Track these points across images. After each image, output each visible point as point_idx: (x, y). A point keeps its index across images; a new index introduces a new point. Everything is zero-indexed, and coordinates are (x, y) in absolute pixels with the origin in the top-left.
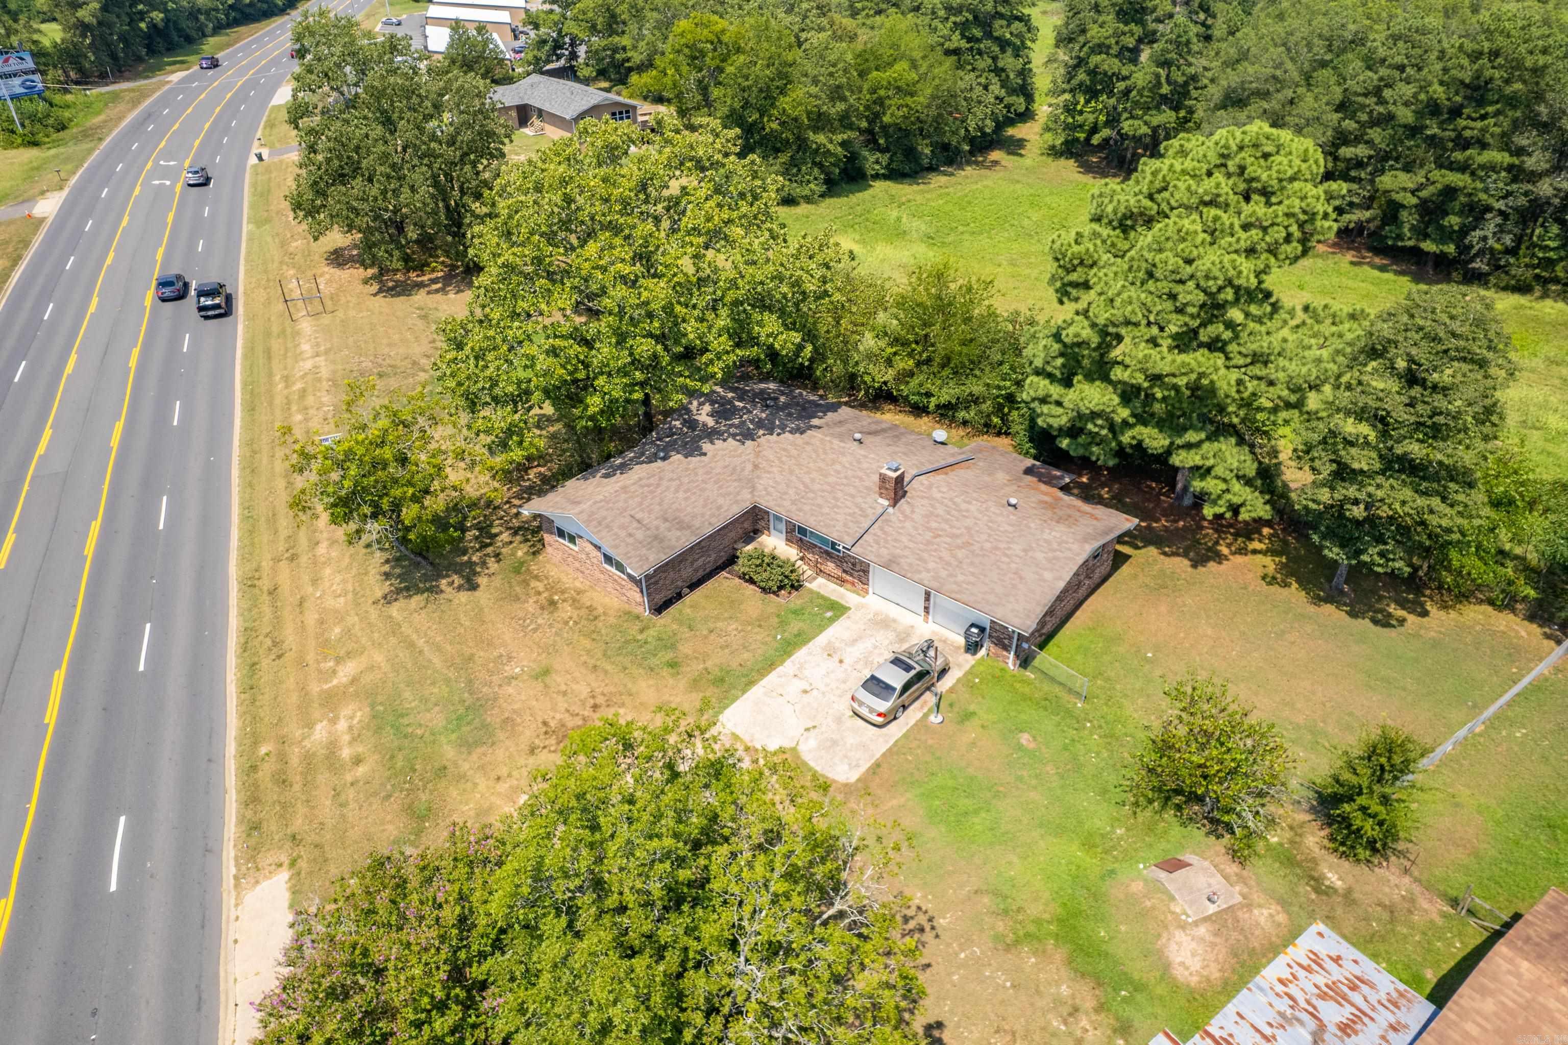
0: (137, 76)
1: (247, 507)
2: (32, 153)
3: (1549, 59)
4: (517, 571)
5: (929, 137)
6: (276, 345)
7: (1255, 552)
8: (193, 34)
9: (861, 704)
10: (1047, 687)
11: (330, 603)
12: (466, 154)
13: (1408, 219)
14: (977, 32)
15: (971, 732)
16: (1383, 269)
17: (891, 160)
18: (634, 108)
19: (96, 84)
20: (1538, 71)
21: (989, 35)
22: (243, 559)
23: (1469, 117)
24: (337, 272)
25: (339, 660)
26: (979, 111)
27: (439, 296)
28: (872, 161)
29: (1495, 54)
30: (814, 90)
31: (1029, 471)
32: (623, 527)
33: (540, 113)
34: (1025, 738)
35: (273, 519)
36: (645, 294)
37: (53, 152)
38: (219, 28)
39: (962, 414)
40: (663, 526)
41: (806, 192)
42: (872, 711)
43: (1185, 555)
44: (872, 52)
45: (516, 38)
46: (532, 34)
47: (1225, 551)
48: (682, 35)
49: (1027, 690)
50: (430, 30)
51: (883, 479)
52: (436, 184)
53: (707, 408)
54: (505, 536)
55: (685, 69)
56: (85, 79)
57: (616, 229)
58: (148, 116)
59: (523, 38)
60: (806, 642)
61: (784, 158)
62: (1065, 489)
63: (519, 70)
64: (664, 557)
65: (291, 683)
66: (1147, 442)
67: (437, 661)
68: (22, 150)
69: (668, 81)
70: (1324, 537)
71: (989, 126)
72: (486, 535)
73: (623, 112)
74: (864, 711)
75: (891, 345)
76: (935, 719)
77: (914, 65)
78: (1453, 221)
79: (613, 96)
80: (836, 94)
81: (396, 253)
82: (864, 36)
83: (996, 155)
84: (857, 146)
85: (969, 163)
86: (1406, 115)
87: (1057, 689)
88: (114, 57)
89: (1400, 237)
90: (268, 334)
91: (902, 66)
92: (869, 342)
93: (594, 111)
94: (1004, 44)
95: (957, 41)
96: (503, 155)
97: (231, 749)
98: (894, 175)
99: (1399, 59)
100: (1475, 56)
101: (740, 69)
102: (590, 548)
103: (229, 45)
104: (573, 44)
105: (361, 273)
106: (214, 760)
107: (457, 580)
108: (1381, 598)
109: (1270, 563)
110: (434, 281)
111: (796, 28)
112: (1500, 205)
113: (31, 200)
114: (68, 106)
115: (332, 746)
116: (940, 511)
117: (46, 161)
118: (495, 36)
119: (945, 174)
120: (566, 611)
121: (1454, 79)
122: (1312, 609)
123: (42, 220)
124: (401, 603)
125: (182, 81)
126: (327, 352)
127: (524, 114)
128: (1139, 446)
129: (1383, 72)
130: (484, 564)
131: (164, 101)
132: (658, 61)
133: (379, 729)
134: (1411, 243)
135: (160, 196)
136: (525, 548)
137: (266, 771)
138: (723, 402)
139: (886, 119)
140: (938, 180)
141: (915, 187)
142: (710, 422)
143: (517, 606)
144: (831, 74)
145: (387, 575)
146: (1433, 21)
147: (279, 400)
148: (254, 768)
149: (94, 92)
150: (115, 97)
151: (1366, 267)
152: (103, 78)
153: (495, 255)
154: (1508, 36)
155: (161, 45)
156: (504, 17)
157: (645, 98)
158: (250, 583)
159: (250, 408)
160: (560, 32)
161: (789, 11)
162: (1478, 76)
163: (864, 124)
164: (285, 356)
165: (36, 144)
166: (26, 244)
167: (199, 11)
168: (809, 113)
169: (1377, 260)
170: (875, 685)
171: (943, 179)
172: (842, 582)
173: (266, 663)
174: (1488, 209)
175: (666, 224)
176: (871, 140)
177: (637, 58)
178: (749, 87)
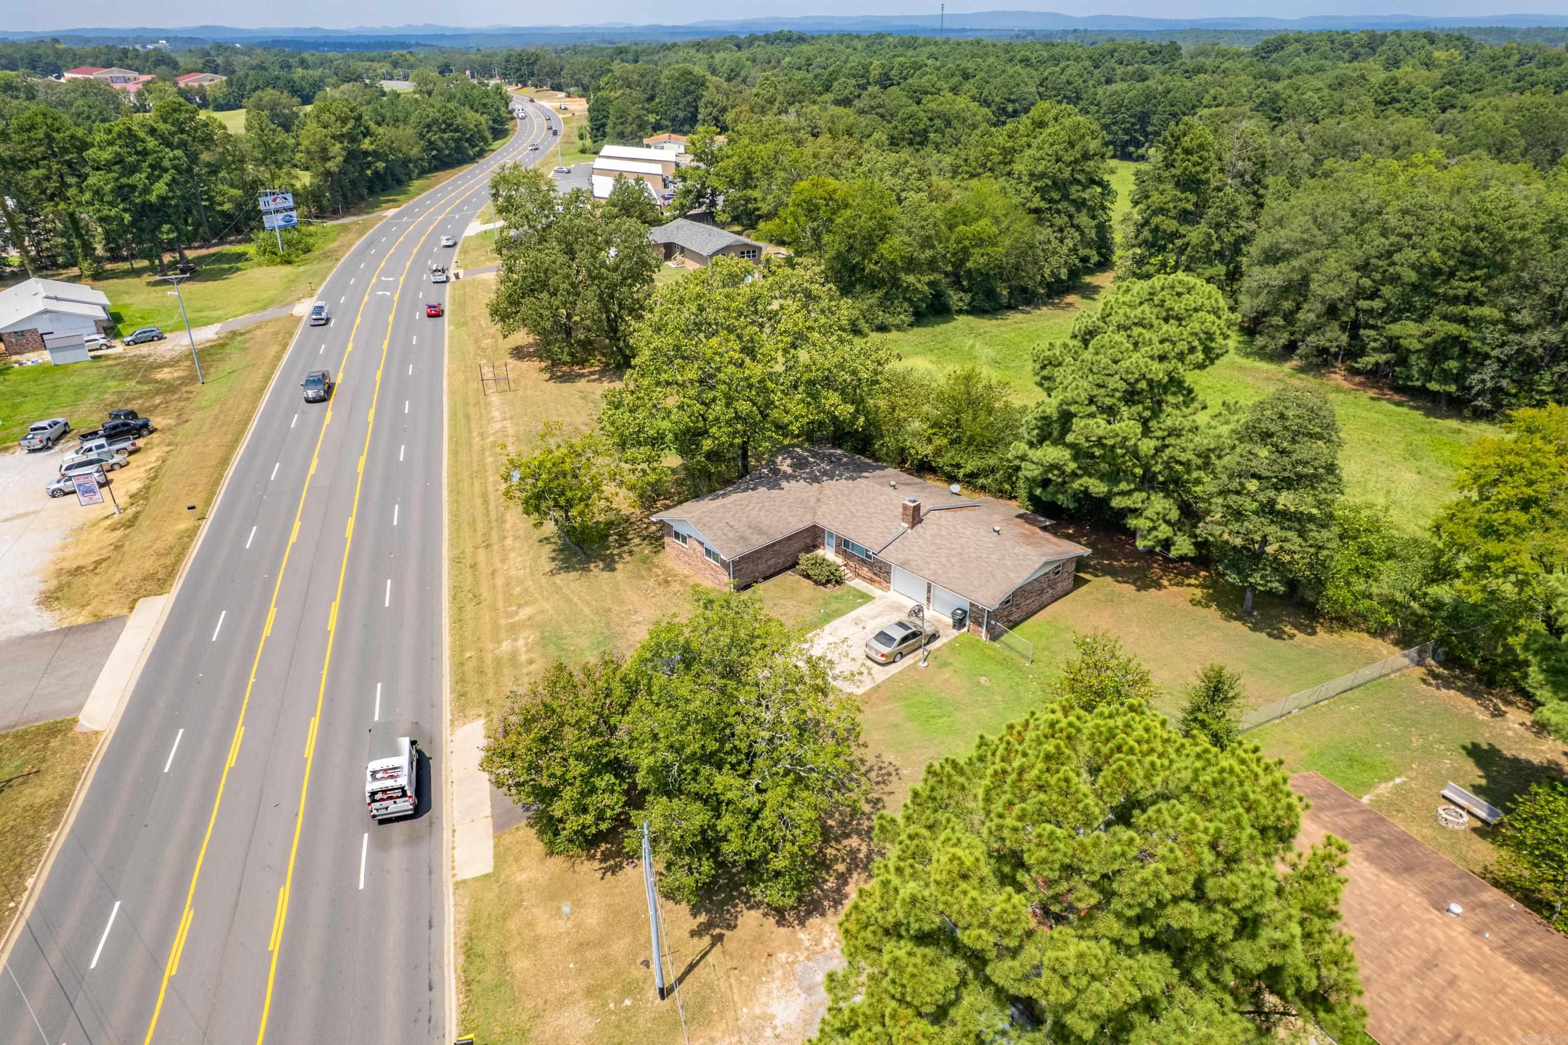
0: (359, 212)
1: (455, 517)
2: (288, 269)
3: (1527, 234)
4: (644, 561)
5: (1008, 280)
6: (472, 410)
7: (1189, 585)
8: (403, 177)
9: (871, 648)
10: (1007, 653)
11: (513, 573)
12: (625, 279)
13: (1418, 363)
14: (1056, 195)
15: (947, 673)
16: (1399, 404)
17: (973, 299)
18: (760, 249)
19: (330, 219)
20: (1518, 243)
21: (1065, 197)
22: (452, 546)
23: (1462, 280)
24: (519, 363)
25: (519, 606)
26: (1054, 260)
27: (596, 384)
28: (956, 298)
29: (1479, 229)
30: (907, 239)
31: (1020, 516)
32: (720, 529)
33: (683, 250)
34: (983, 680)
35: (473, 522)
36: (747, 372)
37: (302, 268)
38: (423, 173)
39: (981, 481)
40: (748, 532)
41: (897, 321)
42: (877, 652)
43: (1134, 583)
44: (961, 210)
45: (666, 186)
46: (680, 185)
47: (1165, 582)
48: (801, 192)
49: (992, 653)
50: (596, 179)
51: (905, 507)
52: (601, 299)
53: (789, 461)
54: (637, 541)
55: (802, 219)
56: (322, 214)
57: (730, 329)
58: (370, 243)
59: (672, 187)
60: (840, 616)
61: (879, 293)
62: (1045, 529)
63: (667, 214)
64: (746, 550)
65: (487, 619)
66: (1092, 489)
67: (587, 610)
68: (280, 267)
69: (787, 227)
70: (1226, 568)
71: (1064, 274)
72: (623, 539)
73: (752, 252)
74: (873, 654)
75: (932, 427)
76: (922, 665)
77: (996, 221)
78: (1453, 365)
79: (743, 239)
80: (926, 242)
81: (566, 350)
82: (957, 195)
83: (1071, 298)
84: (943, 287)
85: (1045, 304)
86: (1411, 276)
87: (1013, 655)
88: (345, 196)
89: (1409, 378)
90: (466, 403)
91: (984, 222)
92: (916, 425)
93: (724, 251)
94: (1080, 204)
95: (1037, 202)
96: (652, 280)
97: (446, 653)
98: (975, 310)
99: (1405, 229)
100: (1464, 229)
101: (847, 221)
102: (696, 544)
103: (430, 187)
104: (713, 194)
105: (537, 364)
106: (436, 659)
107: (601, 565)
108: (1281, 621)
109: (1198, 593)
110: (592, 373)
111: (898, 189)
112: (1495, 353)
113: (291, 304)
114: (311, 235)
115: (513, 656)
116: (944, 533)
117: (298, 276)
118: (650, 186)
119: (1023, 312)
120: (676, 587)
121: (1448, 247)
122: (1223, 623)
123: (300, 318)
124: (563, 575)
125: (396, 216)
126: (511, 418)
127: (670, 250)
128: (1086, 492)
129: (1394, 239)
130: (621, 557)
131: (382, 231)
132: (781, 212)
133: (545, 646)
134: (1419, 383)
135: (383, 304)
136: (650, 548)
137: (470, 666)
138: (800, 458)
139: (969, 265)
140: (1015, 317)
141: (994, 322)
142: (789, 471)
143: (642, 582)
144: (922, 227)
145: (553, 559)
147: (476, 448)
148: (462, 664)
149: (329, 224)
150: (345, 228)
151: (1384, 402)
152: (335, 214)
153: (649, 343)
154: (1490, 214)
155: (378, 188)
156: (657, 169)
157: (771, 241)
158: (457, 560)
159: (455, 453)
160: (703, 184)
161: (895, 174)
162: (1467, 245)
163: (949, 268)
164: (480, 418)
165: (289, 262)
166: (291, 335)
167: (410, 161)
168: (902, 258)
169: (1396, 397)
170: (883, 637)
171: (1019, 316)
172: (872, 581)
173: (469, 607)
174: (1487, 356)
175: (767, 330)
176: (956, 281)
177: (765, 208)
178: (855, 235)
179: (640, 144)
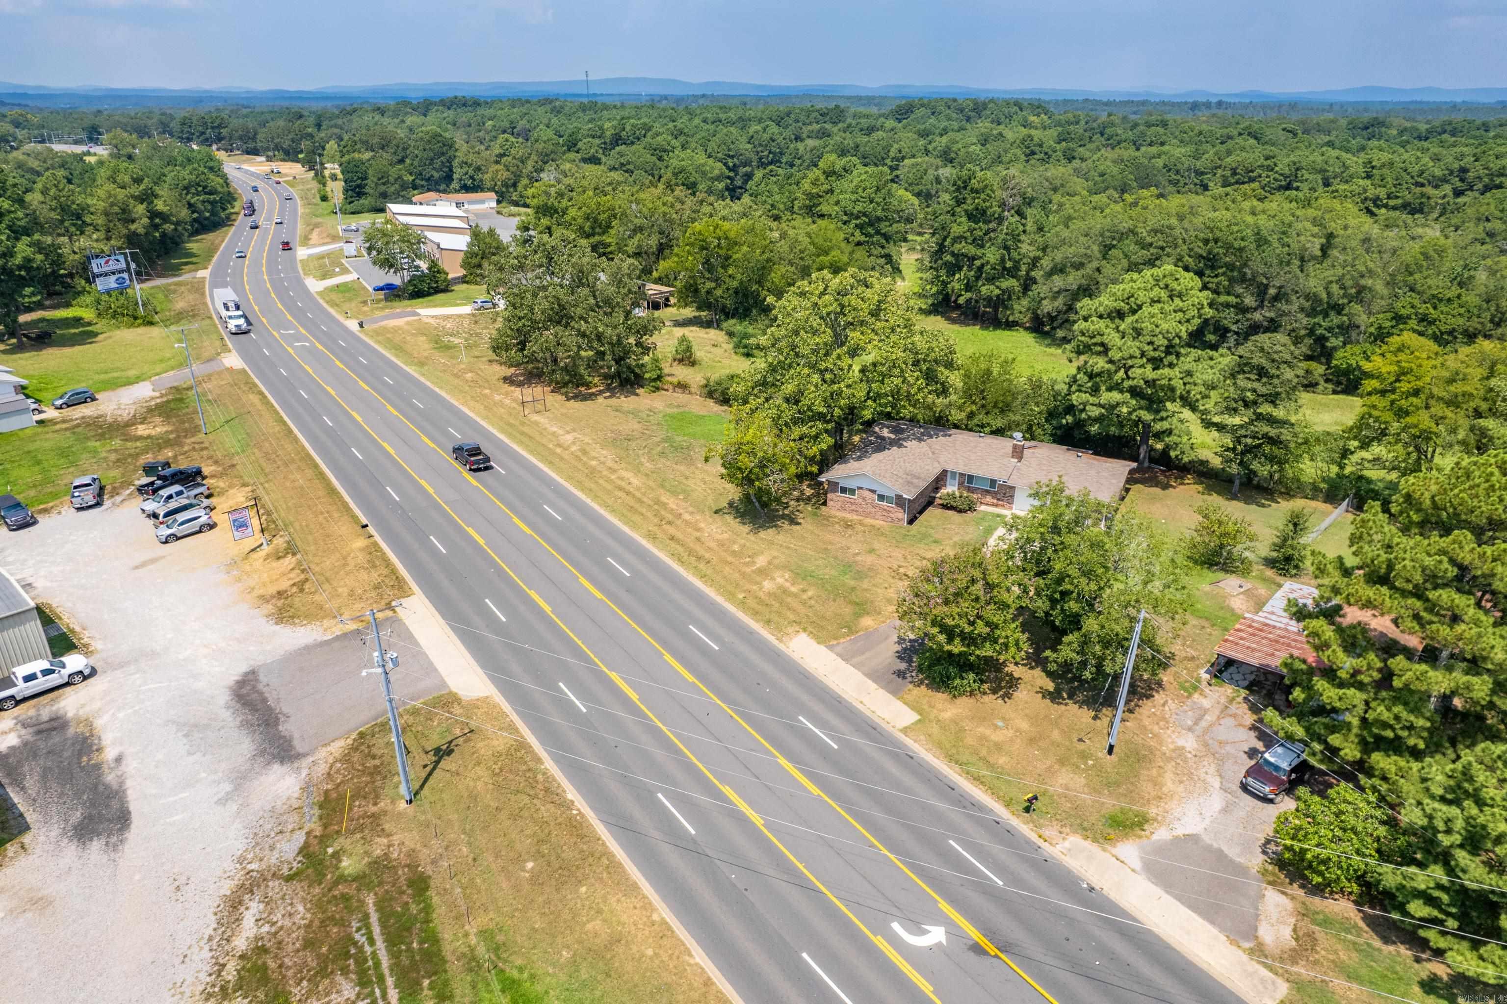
2: (152, 330)
3: (1246, 243)
4: (816, 515)
6: (525, 429)
7: (1189, 484)
11: (719, 537)
20: (1241, 250)
22: (632, 527)
29: (1216, 240)
32: (890, 477)
38: (190, 236)
40: (909, 478)
43: (1157, 486)
44: (815, 244)
47: (1174, 484)
51: (1015, 446)
55: (698, 256)
60: (996, 528)
64: (917, 490)
65: (728, 570)
68: (144, 328)
69: (689, 264)
90: (511, 425)
91: (837, 254)
99: (1160, 243)
100: (1206, 242)
102: (867, 494)
103: (213, 249)
108: (1256, 498)
113: (218, 359)
115: (784, 590)
120: (859, 528)
121: (1196, 253)
123: (242, 370)
126: (574, 430)
129: (1152, 250)
130: (794, 514)
132: (677, 251)
133: (804, 578)
137: (751, 602)
138: (893, 427)
143: (830, 528)
146: (1174, 221)
147: (567, 456)
148: (742, 603)
150: (169, 290)
154: (1221, 231)
158: (650, 537)
162: (1209, 253)
164: (543, 435)
165: (151, 323)
167: (179, 223)
172: (997, 506)
173: (702, 565)
179: (410, 202)
